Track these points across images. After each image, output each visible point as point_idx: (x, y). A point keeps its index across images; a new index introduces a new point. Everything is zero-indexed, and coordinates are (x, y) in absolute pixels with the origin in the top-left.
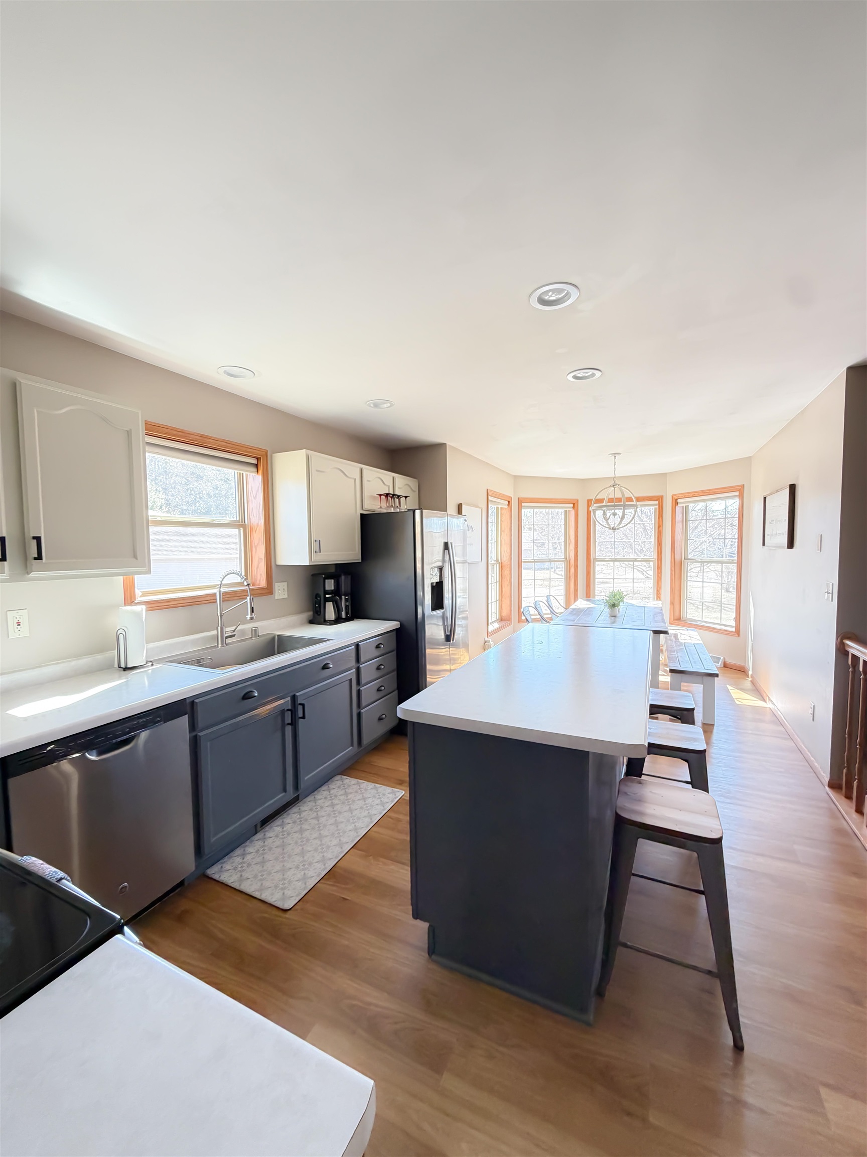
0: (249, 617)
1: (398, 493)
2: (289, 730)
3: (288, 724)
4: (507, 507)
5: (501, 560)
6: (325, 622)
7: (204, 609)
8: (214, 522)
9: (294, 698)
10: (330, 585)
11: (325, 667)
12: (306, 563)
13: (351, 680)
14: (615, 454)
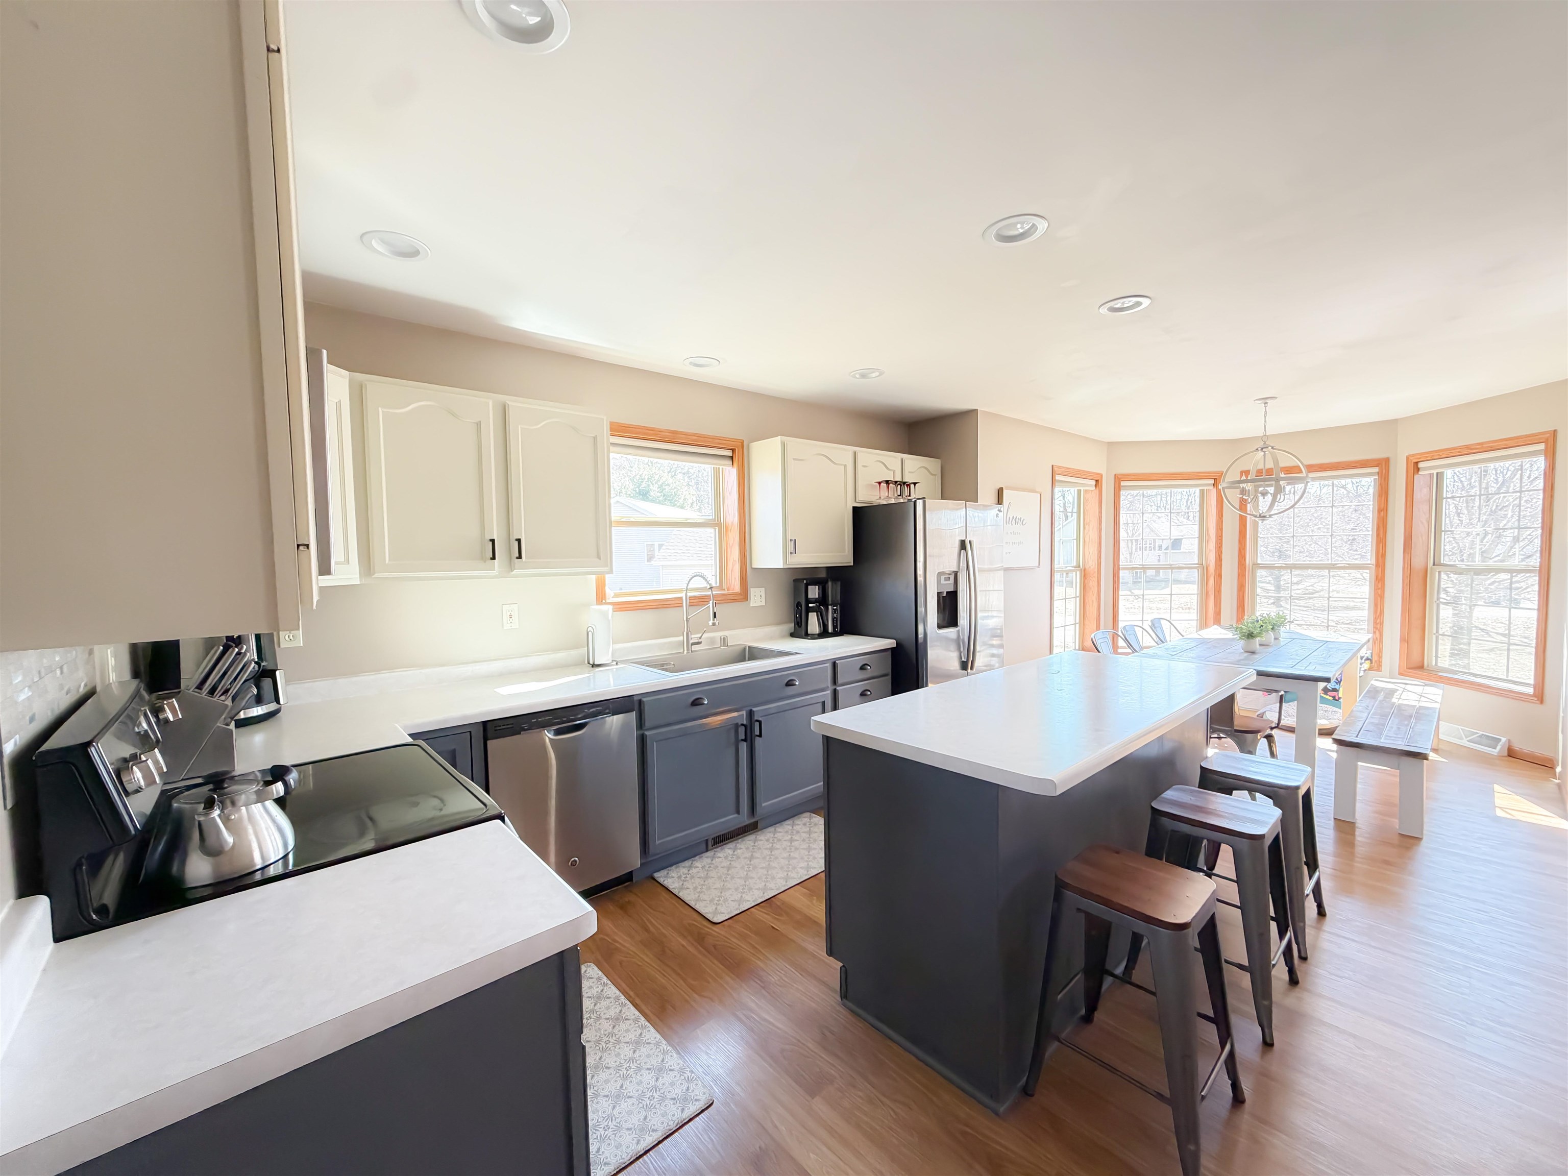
0: (711, 623)
1: (908, 479)
2: (744, 747)
3: (742, 740)
4: (1094, 488)
5: (1084, 565)
6: (807, 635)
7: (671, 613)
8: (688, 521)
9: (751, 714)
10: (814, 592)
11: (790, 684)
12: (780, 565)
13: (824, 703)
14: (1265, 400)
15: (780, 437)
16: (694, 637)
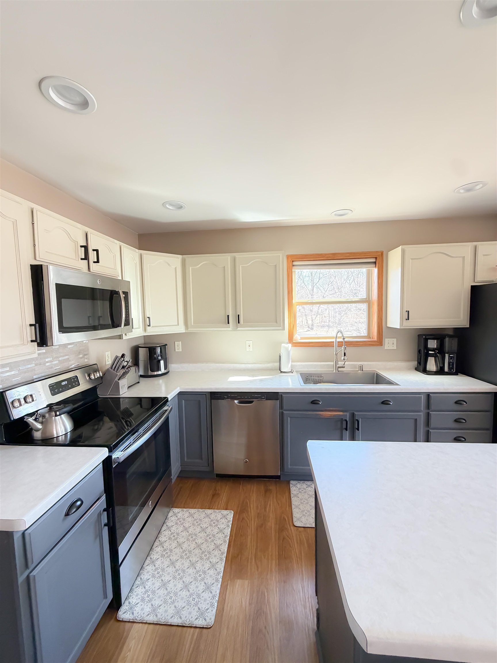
0: (343, 358)
2: (346, 433)
3: (345, 429)
6: (425, 371)
9: (353, 415)
10: (432, 344)
11: (385, 403)
13: (416, 420)
15: (401, 246)
16: (340, 364)
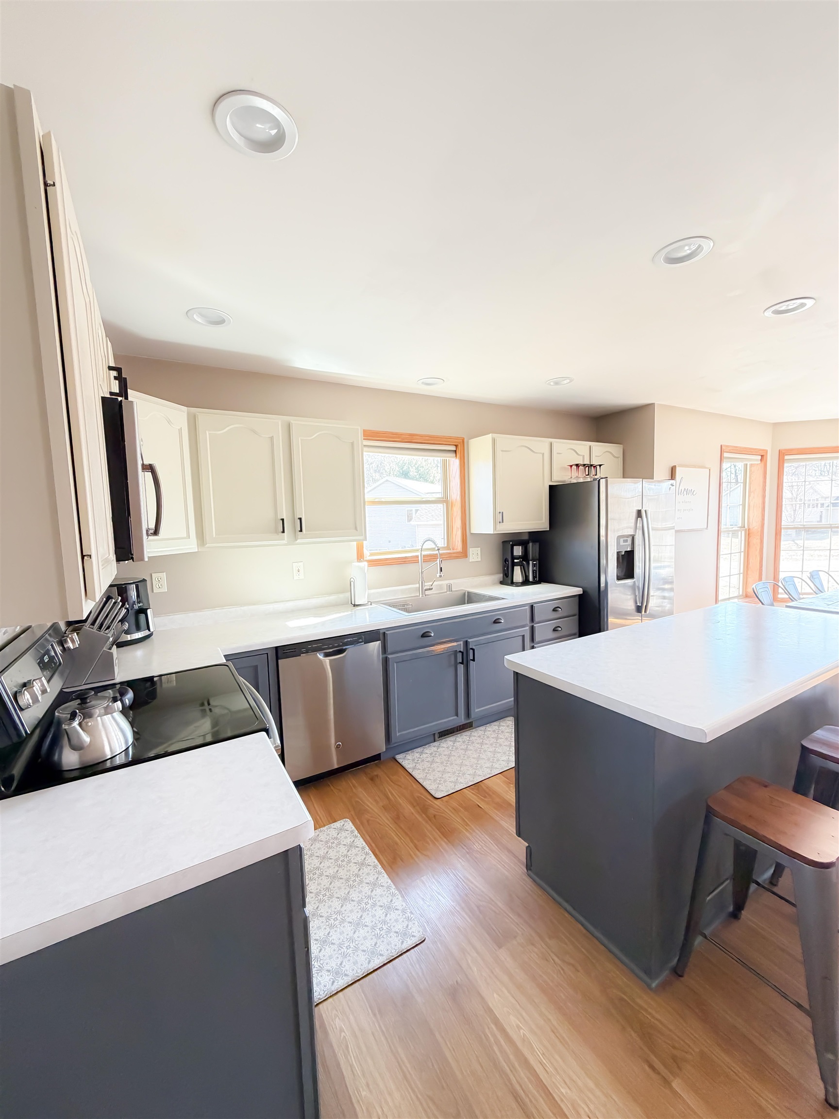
0: (438, 575)
1: (594, 462)
2: (461, 668)
3: (460, 663)
4: (759, 462)
5: (749, 526)
6: (512, 583)
7: (411, 567)
9: (466, 643)
10: (518, 551)
11: (496, 622)
12: (490, 531)
13: (523, 636)
15: (491, 434)
16: (427, 585)
